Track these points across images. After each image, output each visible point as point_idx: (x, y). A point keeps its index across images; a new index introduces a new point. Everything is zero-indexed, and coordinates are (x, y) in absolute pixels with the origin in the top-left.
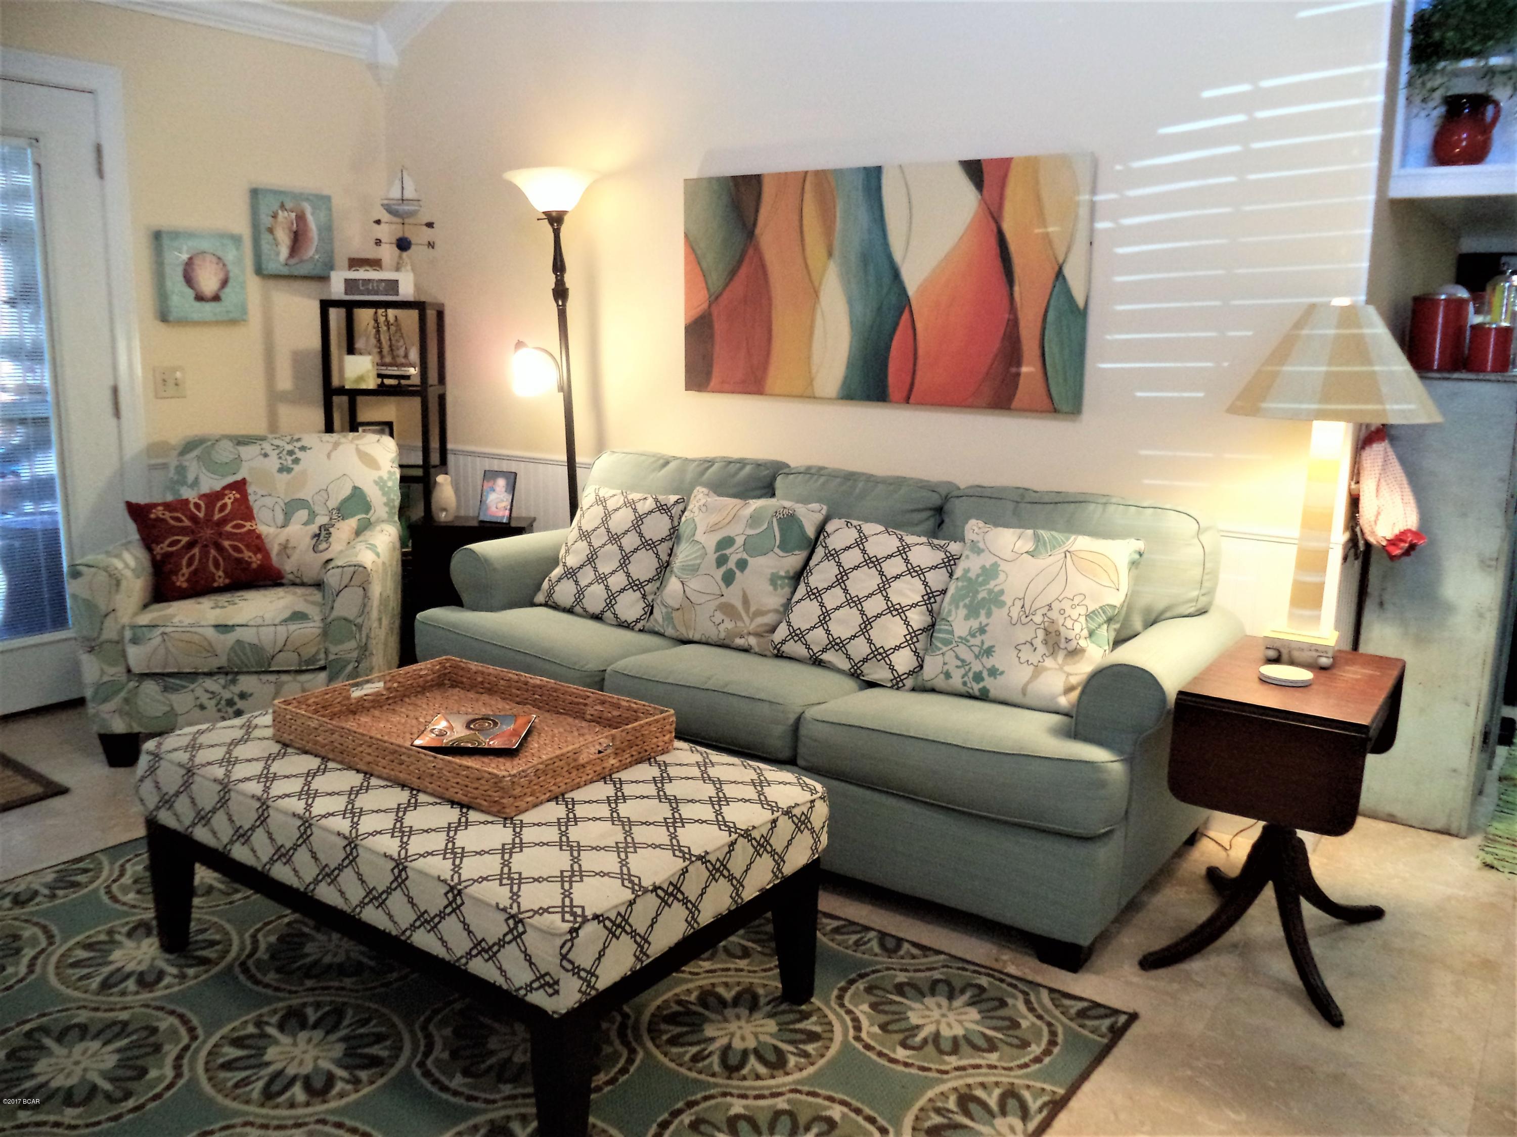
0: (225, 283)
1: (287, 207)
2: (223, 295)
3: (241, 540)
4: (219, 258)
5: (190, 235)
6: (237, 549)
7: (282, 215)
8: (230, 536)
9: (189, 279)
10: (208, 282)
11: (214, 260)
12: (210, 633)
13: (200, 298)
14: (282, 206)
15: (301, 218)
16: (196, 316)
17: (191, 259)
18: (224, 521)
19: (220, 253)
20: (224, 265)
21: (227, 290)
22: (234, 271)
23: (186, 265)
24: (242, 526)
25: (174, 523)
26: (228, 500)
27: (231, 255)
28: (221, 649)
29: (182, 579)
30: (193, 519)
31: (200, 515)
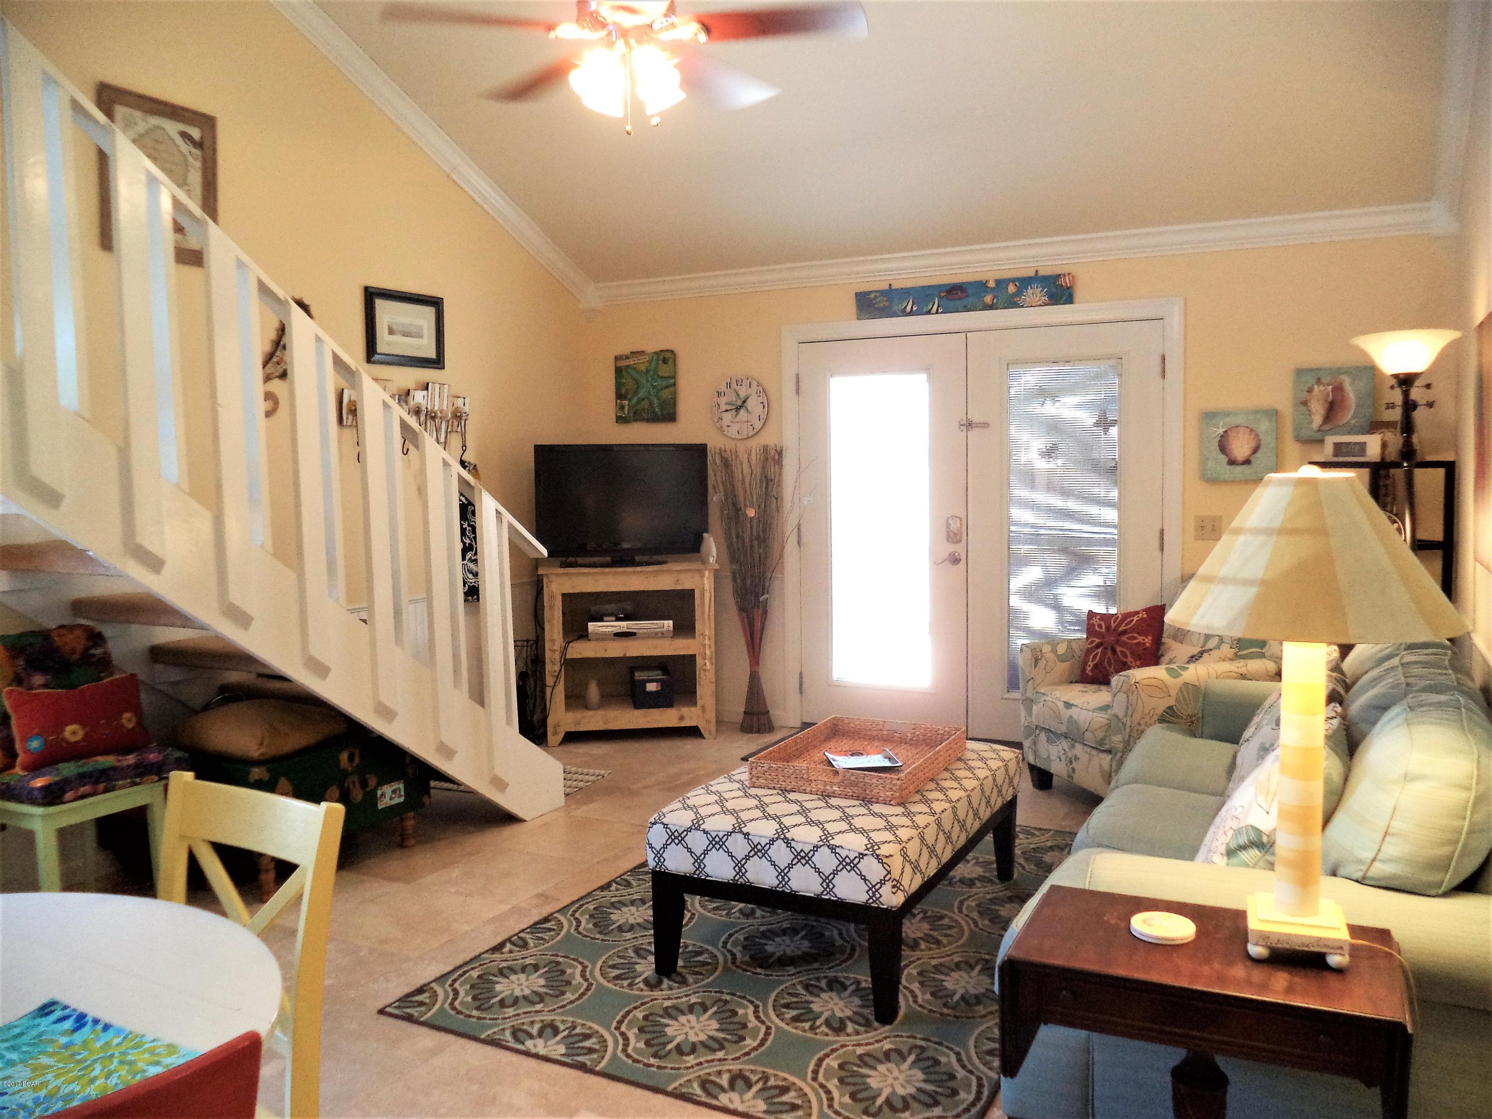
0: (1256, 450)
1: (1324, 381)
2: (1253, 459)
4: (1252, 430)
5: (1227, 414)
7: (1317, 389)
8: (1124, 644)
9: (1223, 447)
10: (1241, 448)
11: (1247, 431)
12: (1061, 705)
13: (1232, 462)
14: (1319, 381)
15: (1338, 389)
16: (1227, 477)
17: (1226, 431)
18: (1124, 632)
19: (1252, 426)
20: (1257, 435)
21: (1259, 455)
22: (1268, 441)
23: (1222, 436)
24: (1135, 638)
25: (1097, 628)
26: (1136, 618)
27: (1264, 426)
28: (1065, 719)
29: (1089, 669)
30: (1108, 628)
31: (1113, 625)
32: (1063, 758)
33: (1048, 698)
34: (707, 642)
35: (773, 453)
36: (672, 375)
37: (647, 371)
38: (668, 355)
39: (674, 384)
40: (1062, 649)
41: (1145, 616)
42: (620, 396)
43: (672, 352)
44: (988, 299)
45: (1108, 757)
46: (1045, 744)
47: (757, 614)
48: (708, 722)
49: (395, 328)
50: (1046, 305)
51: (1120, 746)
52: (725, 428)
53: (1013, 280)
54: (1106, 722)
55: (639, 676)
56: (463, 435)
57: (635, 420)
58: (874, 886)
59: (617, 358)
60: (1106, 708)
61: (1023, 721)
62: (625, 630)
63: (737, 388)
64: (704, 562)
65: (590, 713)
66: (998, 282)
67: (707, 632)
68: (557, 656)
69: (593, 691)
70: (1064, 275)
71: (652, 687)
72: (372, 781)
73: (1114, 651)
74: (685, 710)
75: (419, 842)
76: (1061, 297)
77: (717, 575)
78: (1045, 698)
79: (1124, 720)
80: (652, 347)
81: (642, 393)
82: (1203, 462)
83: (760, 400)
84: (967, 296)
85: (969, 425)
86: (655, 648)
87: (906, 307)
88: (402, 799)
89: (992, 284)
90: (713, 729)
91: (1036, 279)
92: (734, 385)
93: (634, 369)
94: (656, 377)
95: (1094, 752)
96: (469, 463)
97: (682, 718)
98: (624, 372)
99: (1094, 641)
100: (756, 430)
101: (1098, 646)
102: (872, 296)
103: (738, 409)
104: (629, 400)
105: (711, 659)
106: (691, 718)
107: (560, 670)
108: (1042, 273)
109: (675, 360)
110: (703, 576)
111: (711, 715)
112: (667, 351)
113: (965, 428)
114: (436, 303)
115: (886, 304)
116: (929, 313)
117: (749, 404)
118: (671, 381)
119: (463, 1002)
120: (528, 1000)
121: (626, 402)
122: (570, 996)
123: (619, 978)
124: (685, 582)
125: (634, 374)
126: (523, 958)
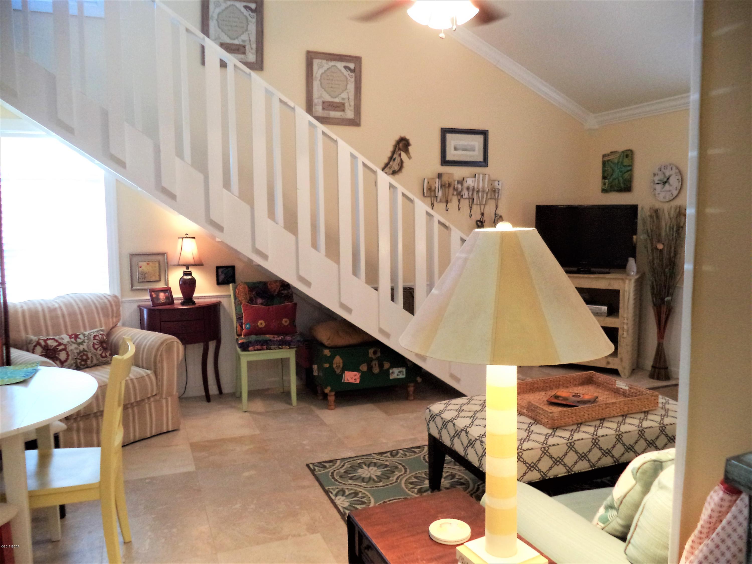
34: (625, 321)
36: (630, 164)
37: (618, 162)
38: (629, 152)
39: (631, 170)
42: (604, 178)
43: (631, 151)
47: (664, 309)
48: (624, 368)
49: (458, 147)
52: (657, 195)
56: (497, 200)
57: (611, 191)
63: (664, 171)
64: (628, 275)
67: (625, 316)
72: (387, 365)
75: (414, 399)
80: (621, 148)
81: (614, 176)
83: (677, 177)
88: (404, 376)
90: (628, 373)
92: (663, 169)
93: (612, 162)
94: (622, 166)
96: (498, 215)
97: (608, 363)
98: (607, 164)
100: (674, 196)
103: (665, 183)
104: (608, 180)
106: (614, 364)
109: (632, 155)
110: (625, 283)
112: (629, 150)
114: (484, 133)
117: (671, 180)
118: (630, 169)
119: (340, 472)
120: (363, 480)
121: (607, 181)
122: (381, 484)
123: (411, 483)
124: (615, 286)
125: (612, 164)
126: (386, 461)
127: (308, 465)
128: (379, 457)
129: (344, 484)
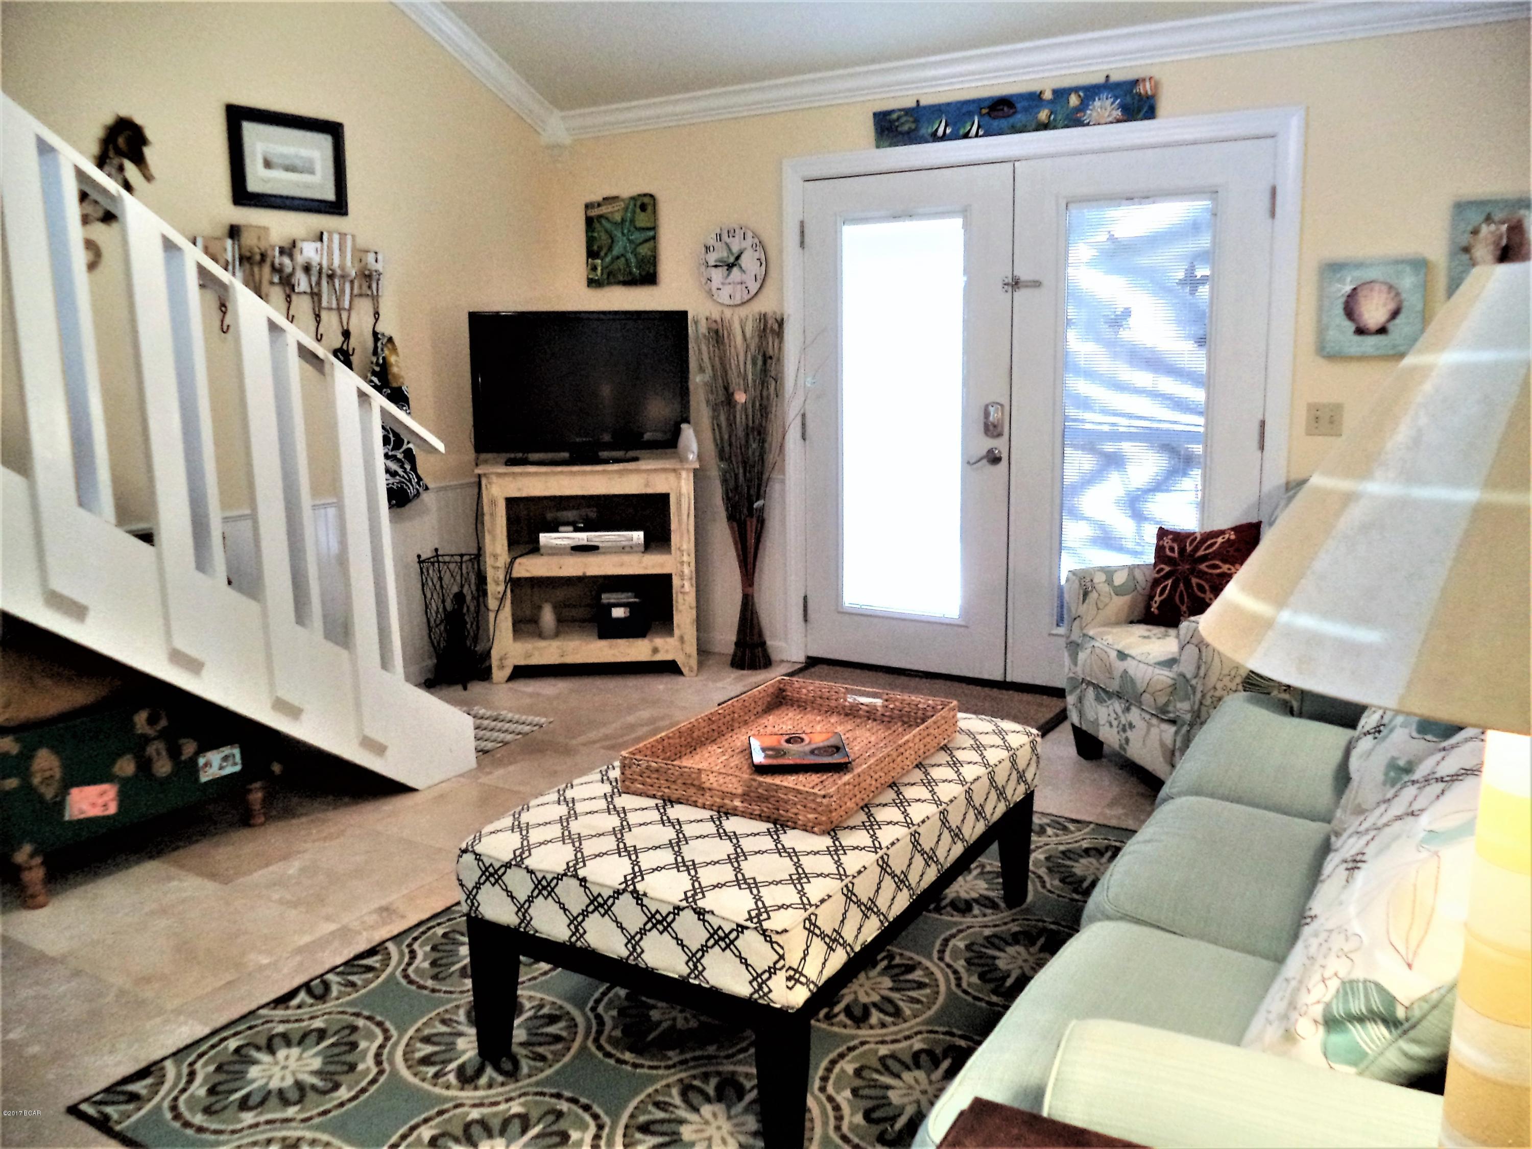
0: (1395, 314)
1: (1496, 217)
2: (1391, 326)
3: (1206, 580)
4: (1391, 287)
5: (1358, 265)
6: (1201, 588)
7: (1485, 230)
8: (1201, 575)
9: (1350, 311)
10: (1374, 314)
11: (1384, 288)
12: (1113, 654)
13: (1361, 331)
14: (1488, 219)
15: (1514, 230)
16: (1353, 351)
17: (1355, 289)
18: (1204, 558)
19: (1394, 282)
20: (1398, 294)
21: (1398, 321)
22: (1412, 301)
23: (1349, 296)
24: (1216, 567)
25: (1168, 553)
26: (1220, 540)
27: (1407, 282)
28: (1117, 674)
29: (1155, 606)
30: (1182, 550)
31: (1189, 549)
32: (1115, 723)
33: (1096, 644)
34: (685, 558)
35: (770, 322)
36: (652, 225)
37: (623, 220)
38: (646, 200)
39: (654, 238)
40: (1120, 579)
41: (1233, 537)
42: (591, 254)
43: (651, 196)
44: (1043, 115)
45: (1172, 729)
46: (1094, 703)
47: (752, 524)
48: (689, 656)
49: (275, 160)
50: (1118, 121)
51: (1188, 717)
52: (715, 292)
53: (1076, 90)
54: (1171, 682)
55: (606, 598)
56: (375, 299)
57: (609, 284)
58: (759, 976)
59: (588, 206)
60: (1170, 663)
61: (1066, 670)
62: (585, 543)
63: (728, 240)
64: (683, 459)
65: (542, 644)
66: (1056, 92)
67: (685, 547)
68: (501, 575)
69: (548, 617)
70: (1144, 80)
71: (618, 613)
72: (189, 748)
73: (1188, 585)
74: (659, 641)
76: (1139, 111)
77: (699, 476)
78: (1093, 643)
79: (1194, 682)
80: (628, 189)
81: (616, 251)
82: (1321, 330)
83: (757, 255)
84: (1014, 113)
85: (1015, 284)
86: (622, 565)
87: (937, 130)
88: (238, 768)
89: (1048, 95)
90: (694, 662)
91: (1108, 87)
92: (725, 237)
93: (607, 219)
94: (632, 229)
95: (1154, 721)
96: (383, 335)
97: (655, 650)
98: (596, 225)
99: (1162, 570)
100: (753, 292)
101: (1167, 576)
102: (895, 116)
103: (730, 266)
104: (602, 259)
105: (691, 579)
106: (667, 651)
107: (505, 591)
108: (1115, 78)
109: (654, 205)
110: (679, 477)
111: (692, 648)
112: (645, 195)
113: (1010, 289)
114: (334, 130)
115: (913, 126)
116: (966, 136)
117: (745, 261)
118: (651, 234)
119: (192, 1096)
120: (283, 1098)
121: (599, 261)
122: (343, 1093)
123: (426, 1061)
124: (658, 485)
125: (608, 225)
126: (312, 1018)
127: (74, 1111)
128: (280, 1013)
129: (233, 1132)
